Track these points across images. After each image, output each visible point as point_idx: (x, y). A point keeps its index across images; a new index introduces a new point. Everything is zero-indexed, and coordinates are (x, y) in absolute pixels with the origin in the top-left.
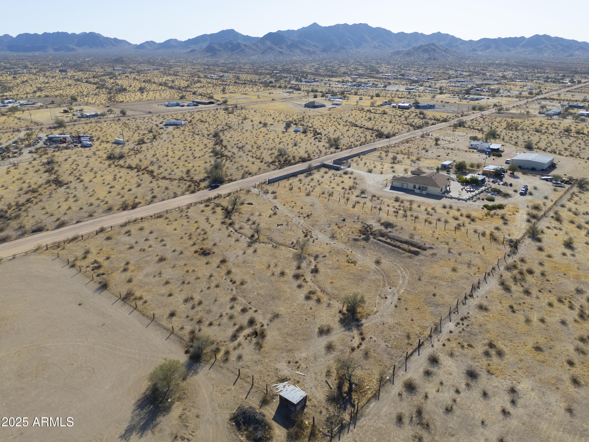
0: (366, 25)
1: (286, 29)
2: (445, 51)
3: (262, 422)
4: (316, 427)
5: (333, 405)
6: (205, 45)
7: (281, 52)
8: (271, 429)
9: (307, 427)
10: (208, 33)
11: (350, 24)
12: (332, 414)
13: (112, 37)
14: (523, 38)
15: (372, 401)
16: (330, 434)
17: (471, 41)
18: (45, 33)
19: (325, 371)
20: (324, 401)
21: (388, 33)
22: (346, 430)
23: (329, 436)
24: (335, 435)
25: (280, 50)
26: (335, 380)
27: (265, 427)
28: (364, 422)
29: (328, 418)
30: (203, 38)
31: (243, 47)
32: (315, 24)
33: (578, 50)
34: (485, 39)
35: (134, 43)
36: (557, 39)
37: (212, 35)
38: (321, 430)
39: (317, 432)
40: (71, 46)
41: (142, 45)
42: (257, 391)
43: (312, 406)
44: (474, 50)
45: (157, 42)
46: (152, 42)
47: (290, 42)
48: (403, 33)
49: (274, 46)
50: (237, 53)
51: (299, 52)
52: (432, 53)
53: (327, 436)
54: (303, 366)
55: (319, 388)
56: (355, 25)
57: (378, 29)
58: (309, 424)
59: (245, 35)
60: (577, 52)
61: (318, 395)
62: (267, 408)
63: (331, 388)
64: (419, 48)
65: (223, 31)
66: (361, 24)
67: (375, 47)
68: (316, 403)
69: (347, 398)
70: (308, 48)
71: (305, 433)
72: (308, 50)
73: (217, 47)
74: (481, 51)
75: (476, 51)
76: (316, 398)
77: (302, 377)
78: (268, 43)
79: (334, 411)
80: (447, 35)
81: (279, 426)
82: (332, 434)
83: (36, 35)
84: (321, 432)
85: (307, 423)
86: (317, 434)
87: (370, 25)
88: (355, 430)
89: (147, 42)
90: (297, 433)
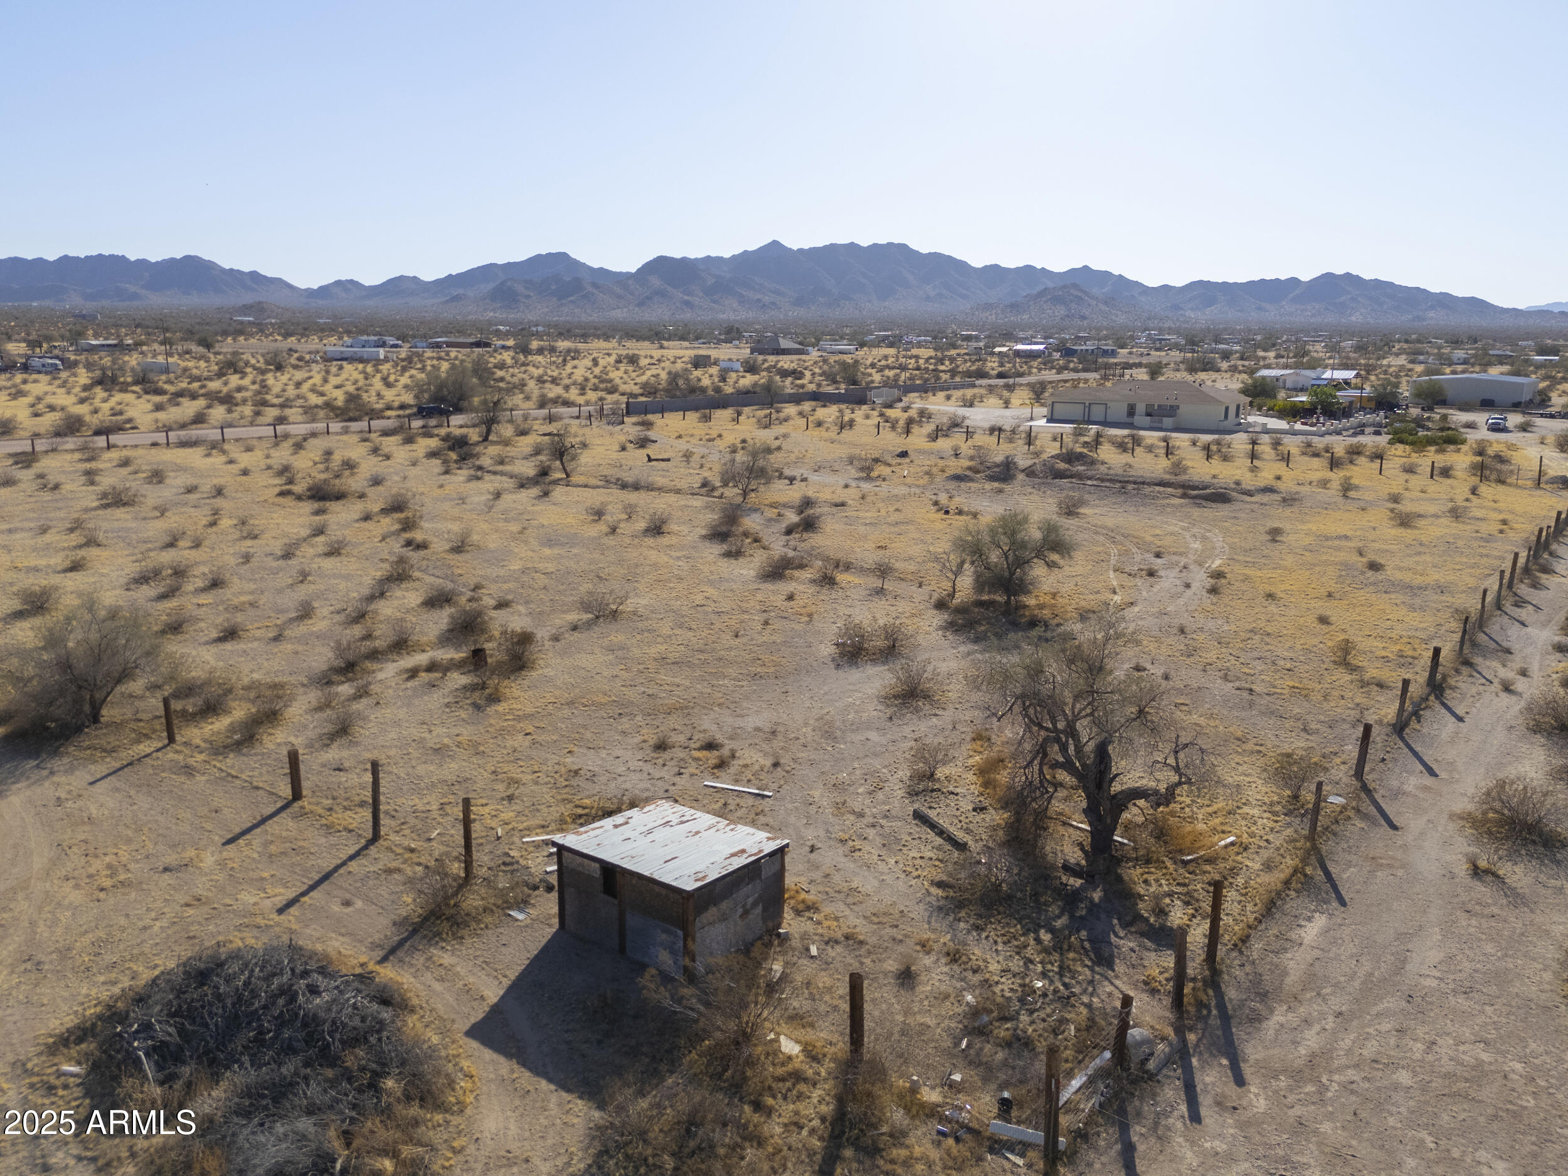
0: (903, 247)
1: (701, 255)
2: (1106, 303)
3: (356, 1040)
4: (879, 1073)
5: (992, 931)
6: (487, 287)
7: (687, 303)
8: (441, 1107)
9: (797, 1077)
10: (500, 262)
11: (865, 242)
12: (1006, 987)
13: (246, 269)
14: (1294, 281)
15: (1294, 904)
16: (1035, 1135)
17: (1166, 288)
18: (66, 256)
19: (904, 773)
20: (918, 912)
21: (961, 266)
22: (1171, 1092)
23: (1022, 1147)
24: (1082, 1135)
25: (686, 298)
26: (979, 809)
27: (374, 1086)
28: (1312, 1040)
29: (975, 1012)
30: (487, 271)
31: (590, 289)
32: (775, 244)
33: (1432, 307)
34: (1201, 282)
35: (303, 287)
36: (1378, 284)
37: (509, 265)
38: (931, 1095)
39: (898, 1116)
40: (132, 289)
41: (324, 291)
42: (389, 871)
43: (831, 942)
44: (1176, 307)
45: (367, 284)
46: (352, 281)
47: (711, 281)
48: (995, 268)
49: (669, 289)
50: (572, 302)
51: (735, 305)
52: (1073, 306)
53: (997, 1146)
54: (753, 757)
55: (871, 851)
56: (875, 246)
57: (936, 257)
58: (812, 1055)
59: (596, 265)
60: (1431, 314)
61: (866, 883)
62: (447, 959)
63: (961, 847)
64: (1040, 294)
65: (539, 256)
66: (890, 245)
67: (928, 298)
68: (854, 922)
69: (1097, 895)
70: (759, 296)
71: (774, 1128)
72: (759, 300)
73: (520, 288)
74: (1192, 309)
75: (1181, 309)
76: (851, 894)
77: (750, 801)
78: (655, 282)
79: (1016, 964)
80: (1107, 274)
81: (525, 1078)
82: (1052, 1130)
83: (40, 261)
84: (932, 1112)
85: (789, 1047)
86: (898, 1136)
87: (914, 246)
88: (1257, 1099)
89: (338, 283)
90: (690, 1124)
